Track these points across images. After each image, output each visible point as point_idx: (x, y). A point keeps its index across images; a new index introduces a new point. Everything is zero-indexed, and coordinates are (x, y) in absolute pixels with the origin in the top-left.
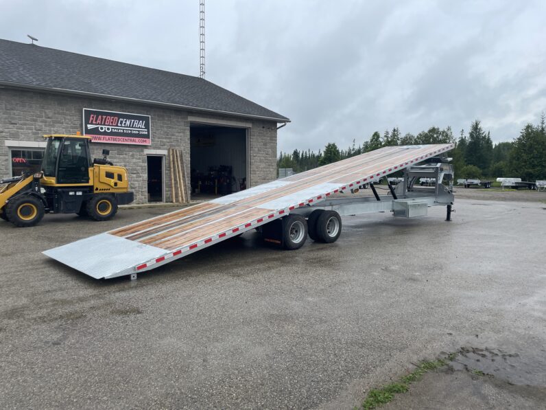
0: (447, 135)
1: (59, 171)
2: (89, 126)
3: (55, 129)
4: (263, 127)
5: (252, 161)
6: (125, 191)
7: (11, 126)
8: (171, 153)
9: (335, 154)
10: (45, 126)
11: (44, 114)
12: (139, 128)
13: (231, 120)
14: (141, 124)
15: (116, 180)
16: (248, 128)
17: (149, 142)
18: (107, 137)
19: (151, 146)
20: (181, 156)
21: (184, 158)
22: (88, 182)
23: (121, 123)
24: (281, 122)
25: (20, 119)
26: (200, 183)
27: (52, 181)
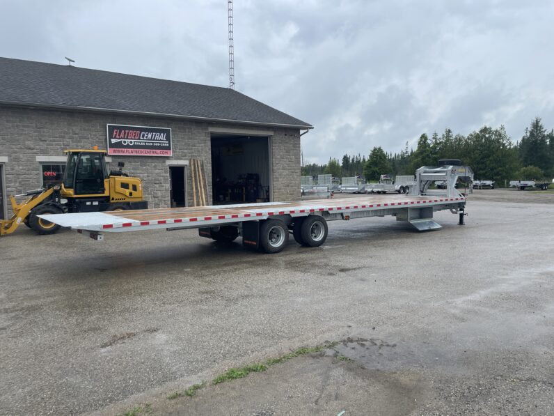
0: (500, 135)
1: (76, 183)
2: (112, 140)
3: (82, 144)
4: (286, 135)
5: (275, 168)
6: (140, 200)
7: (41, 143)
8: (192, 163)
9: (381, 158)
10: (73, 141)
11: (71, 131)
12: (161, 140)
13: (252, 129)
14: (162, 137)
15: (131, 190)
16: (270, 136)
17: (170, 154)
18: (130, 150)
19: (172, 157)
20: (202, 166)
21: (205, 167)
22: (104, 193)
23: (143, 136)
24: (304, 129)
25: (49, 136)
26: (230, 191)
27: (71, 192)
